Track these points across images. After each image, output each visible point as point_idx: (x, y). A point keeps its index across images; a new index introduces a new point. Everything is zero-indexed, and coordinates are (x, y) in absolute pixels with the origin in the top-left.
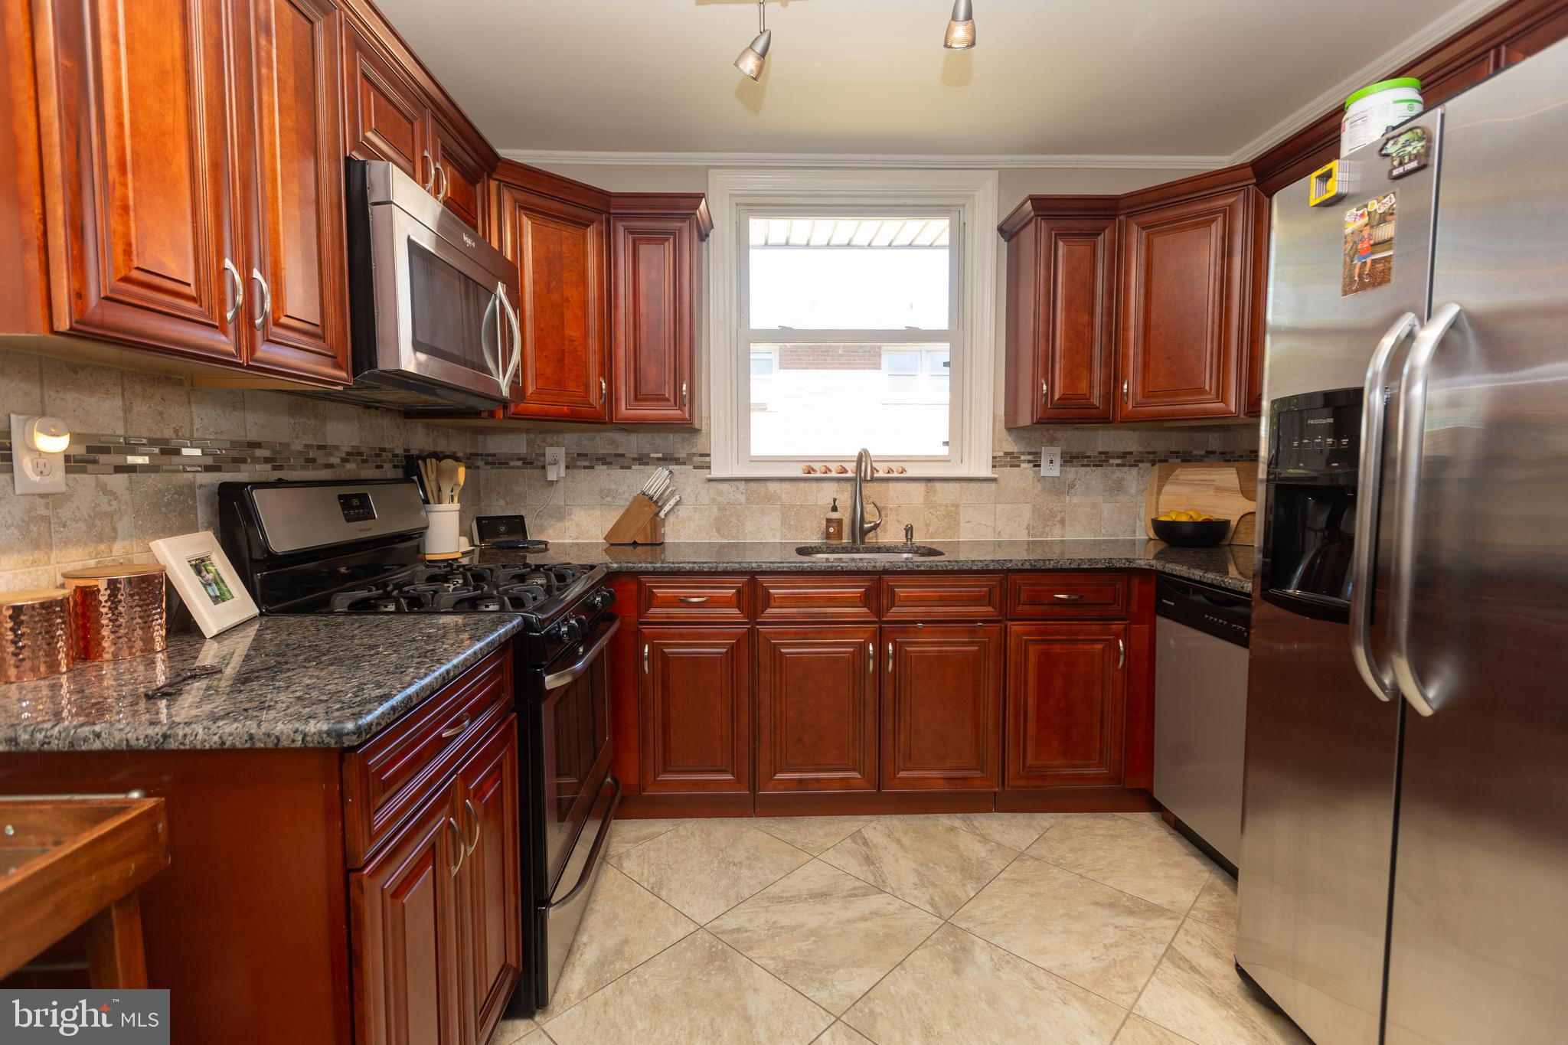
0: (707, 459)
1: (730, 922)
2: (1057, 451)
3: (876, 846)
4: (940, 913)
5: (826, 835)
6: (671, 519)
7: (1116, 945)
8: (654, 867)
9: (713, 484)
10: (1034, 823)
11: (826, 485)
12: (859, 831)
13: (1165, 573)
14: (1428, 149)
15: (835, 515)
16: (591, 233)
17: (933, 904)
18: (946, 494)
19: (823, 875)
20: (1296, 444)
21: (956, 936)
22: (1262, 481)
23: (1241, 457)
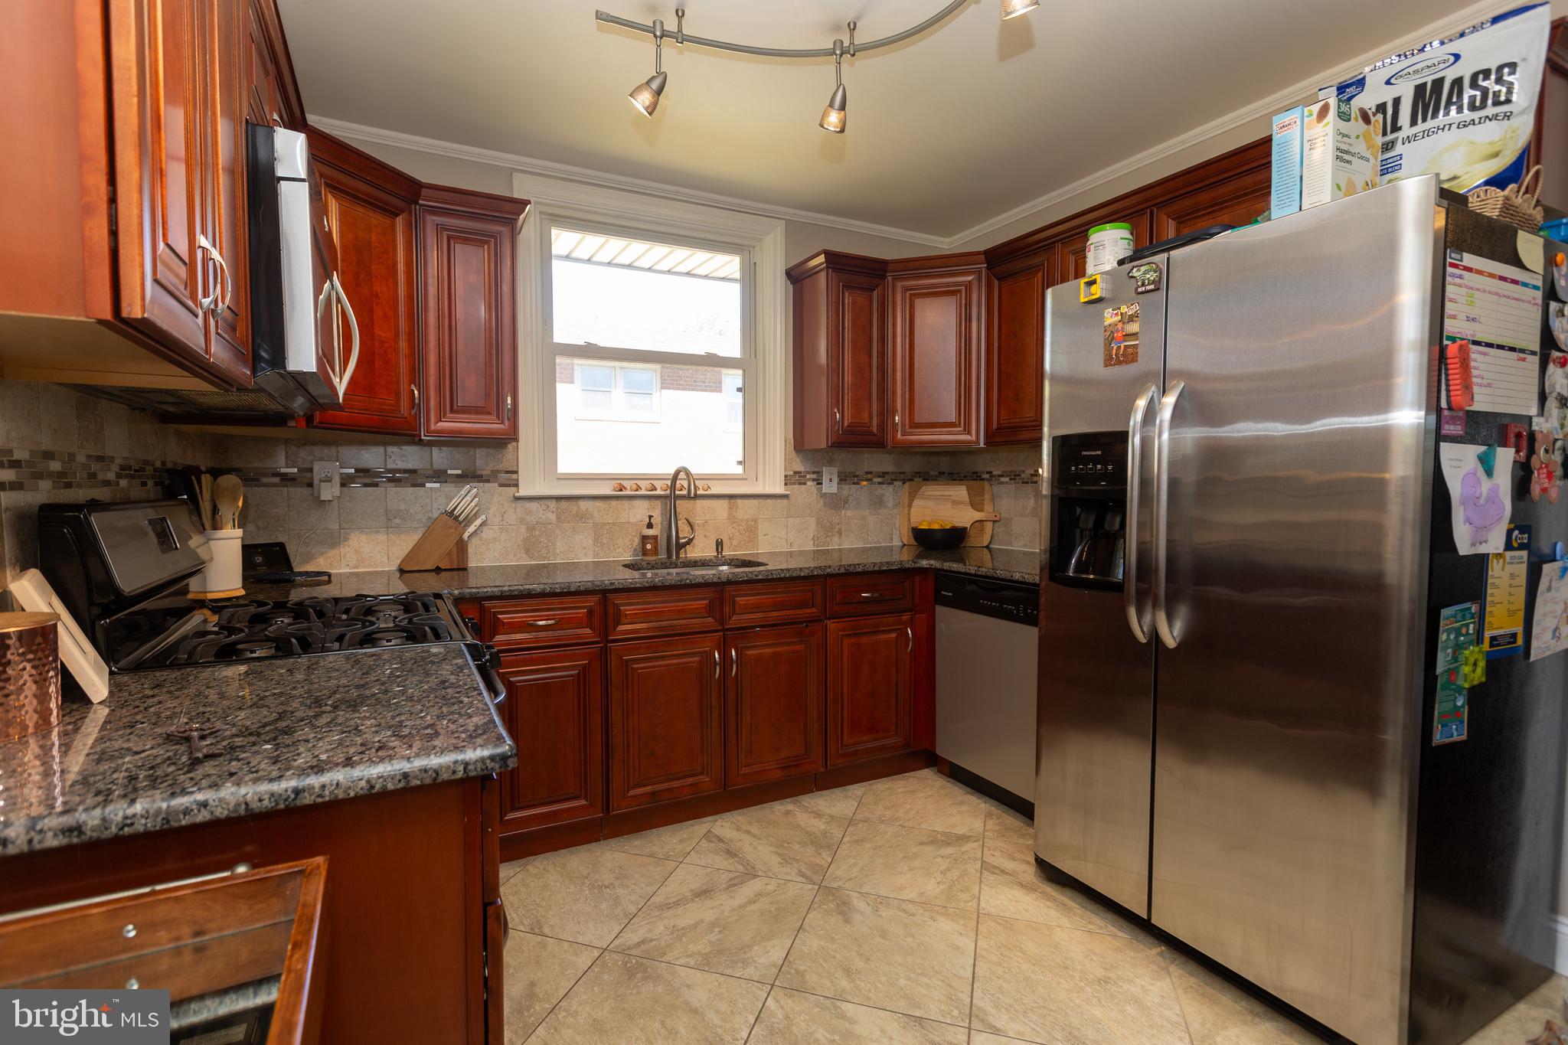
0: (514, 476)
1: (631, 937)
2: (835, 470)
3: (731, 840)
4: (811, 880)
5: (681, 841)
6: (474, 541)
7: (948, 870)
8: (521, 909)
9: (520, 503)
10: (850, 794)
11: (637, 503)
12: (709, 831)
13: (943, 570)
14: (1160, 278)
15: (650, 532)
16: (400, 221)
17: (803, 875)
18: (746, 509)
19: (697, 875)
20: (1073, 468)
21: (834, 895)
22: (1045, 496)
23: (966, 477)
